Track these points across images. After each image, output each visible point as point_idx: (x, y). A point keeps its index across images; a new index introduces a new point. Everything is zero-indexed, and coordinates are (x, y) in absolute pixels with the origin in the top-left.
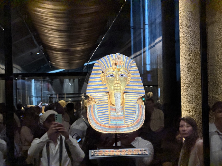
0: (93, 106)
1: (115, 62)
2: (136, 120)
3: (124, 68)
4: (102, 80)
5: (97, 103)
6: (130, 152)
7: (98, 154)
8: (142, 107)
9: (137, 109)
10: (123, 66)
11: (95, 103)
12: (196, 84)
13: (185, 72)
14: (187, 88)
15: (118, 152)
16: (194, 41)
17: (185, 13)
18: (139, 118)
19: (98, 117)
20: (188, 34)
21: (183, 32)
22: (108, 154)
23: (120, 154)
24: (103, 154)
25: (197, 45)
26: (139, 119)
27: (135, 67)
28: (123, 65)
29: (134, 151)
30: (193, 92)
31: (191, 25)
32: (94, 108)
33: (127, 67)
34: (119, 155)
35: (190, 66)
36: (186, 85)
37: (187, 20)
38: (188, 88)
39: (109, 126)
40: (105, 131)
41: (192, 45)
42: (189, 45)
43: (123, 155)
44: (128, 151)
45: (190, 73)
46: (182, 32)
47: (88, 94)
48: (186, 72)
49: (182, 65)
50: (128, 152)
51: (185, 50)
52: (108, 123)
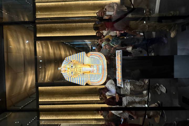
1: (64, 71)
3: (68, 66)
5: (90, 80)
6: (119, 62)
7: (120, 82)
19: (97, 80)
24: (120, 79)
26: (99, 56)
28: (66, 66)
29: (118, 59)
34: (121, 69)
39: (103, 74)
52: (101, 75)
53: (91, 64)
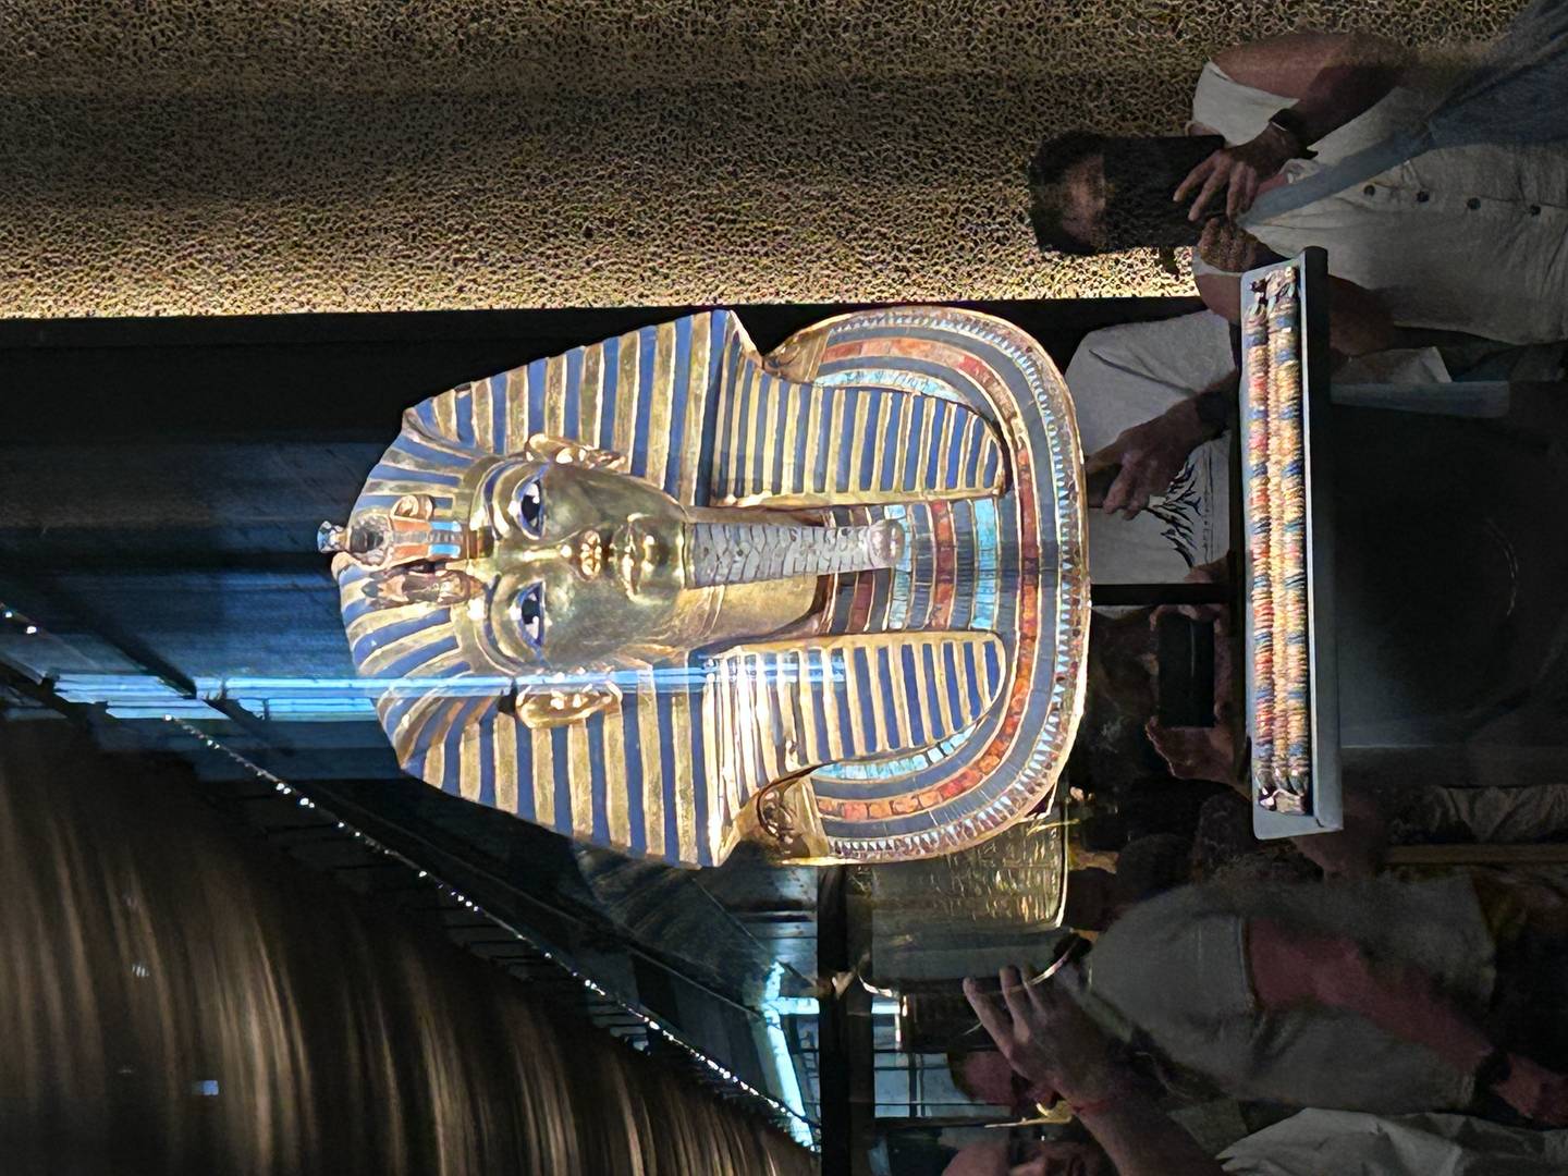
0: (835, 802)
1: (401, 579)
2: (967, 389)
3: (460, 496)
4: (586, 713)
5: (803, 758)
6: (1273, 442)
7: (1287, 747)
8: (844, 336)
9: (869, 378)
10: (447, 503)
11: (805, 781)
12: (867, 185)
13: (766, 268)
14: (896, 258)
15: (1274, 551)
16: (527, 199)
17: (310, 271)
18: (954, 357)
19: (935, 755)
20: (473, 248)
21: (458, 283)
22: (1294, 650)
23: (1290, 537)
24: (1285, 700)
25: (557, 176)
26: (961, 359)
27: (469, 399)
28: (429, 506)
29: (1265, 400)
30: (930, 210)
31: (406, 225)
32: (855, 792)
33: (462, 463)
34: (1304, 541)
35: (719, 232)
36: (868, 265)
37: (360, 251)
38: (899, 249)
39: (1023, 637)
40: (1074, 686)
41: (557, 214)
42: (555, 236)
43: (1303, 507)
44: (1267, 458)
45: (776, 233)
46: (454, 293)
47: (720, 851)
48: (765, 261)
49: (715, 294)
50: (1273, 458)
51: (596, 270)
52: (990, 647)
53: (842, 488)
